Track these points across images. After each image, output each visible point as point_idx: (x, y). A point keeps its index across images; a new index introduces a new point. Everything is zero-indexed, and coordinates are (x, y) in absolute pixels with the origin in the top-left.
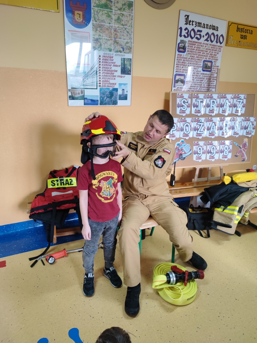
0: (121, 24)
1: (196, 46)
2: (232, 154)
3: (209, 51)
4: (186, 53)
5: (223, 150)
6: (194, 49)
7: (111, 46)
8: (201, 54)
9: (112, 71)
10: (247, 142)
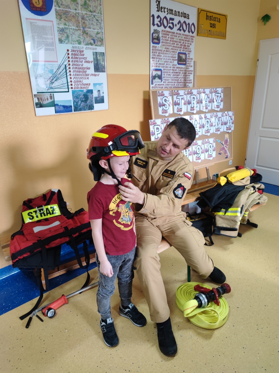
0: (88, 10)
1: (170, 36)
2: (216, 152)
3: (182, 42)
4: (160, 44)
5: (207, 149)
6: (168, 40)
7: (80, 37)
8: (175, 45)
9: (84, 69)
10: (228, 138)
